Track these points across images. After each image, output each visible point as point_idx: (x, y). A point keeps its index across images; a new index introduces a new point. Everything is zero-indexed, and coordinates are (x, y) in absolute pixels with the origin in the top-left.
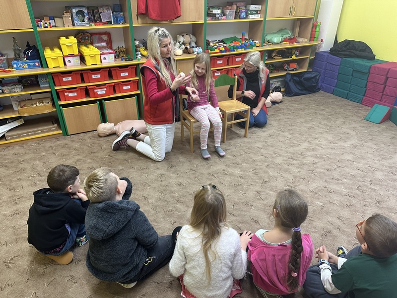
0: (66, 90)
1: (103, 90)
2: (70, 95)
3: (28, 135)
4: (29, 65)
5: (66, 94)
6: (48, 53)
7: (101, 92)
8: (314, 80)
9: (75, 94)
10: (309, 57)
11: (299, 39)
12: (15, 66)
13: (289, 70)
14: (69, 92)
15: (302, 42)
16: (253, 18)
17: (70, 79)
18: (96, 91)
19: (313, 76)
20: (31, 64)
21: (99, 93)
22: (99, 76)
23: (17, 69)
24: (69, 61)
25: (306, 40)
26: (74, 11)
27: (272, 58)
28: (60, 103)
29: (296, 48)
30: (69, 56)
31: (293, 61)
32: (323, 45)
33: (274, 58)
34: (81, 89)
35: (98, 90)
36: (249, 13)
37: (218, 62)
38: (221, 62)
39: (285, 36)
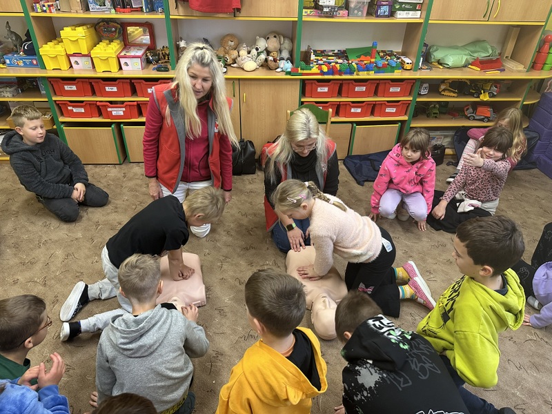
0: (69, 103)
1: (119, 109)
2: (75, 110)
4: (24, 62)
5: (70, 108)
6: (47, 50)
7: (118, 112)
9: (82, 110)
10: (521, 100)
12: (8, 61)
13: (474, 119)
14: (74, 107)
17: (74, 88)
18: (109, 110)
20: (27, 61)
21: (114, 113)
22: (115, 89)
23: (10, 65)
24: (77, 63)
28: (61, 119)
30: (75, 55)
31: (484, 104)
33: (443, 93)
34: (90, 104)
35: (113, 109)
36: (397, 7)
37: (319, 90)
38: (326, 89)
39: (476, 55)
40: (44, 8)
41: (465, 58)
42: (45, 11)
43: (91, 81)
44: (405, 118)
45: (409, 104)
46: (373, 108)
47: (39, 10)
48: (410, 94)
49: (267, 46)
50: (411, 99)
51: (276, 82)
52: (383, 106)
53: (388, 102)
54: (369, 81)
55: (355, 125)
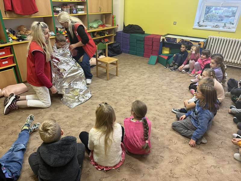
8: (118, 47)
10: (113, 35)
11: (107, 25)
15: (109, 27)
16: (80, 13)
19: (117, 45)
25: (110, 25)
27: (95, 36)
29: (106, 30)
31: (106, 37)
32: (119, 28)
36: (78, 10)
41: (97, 25)
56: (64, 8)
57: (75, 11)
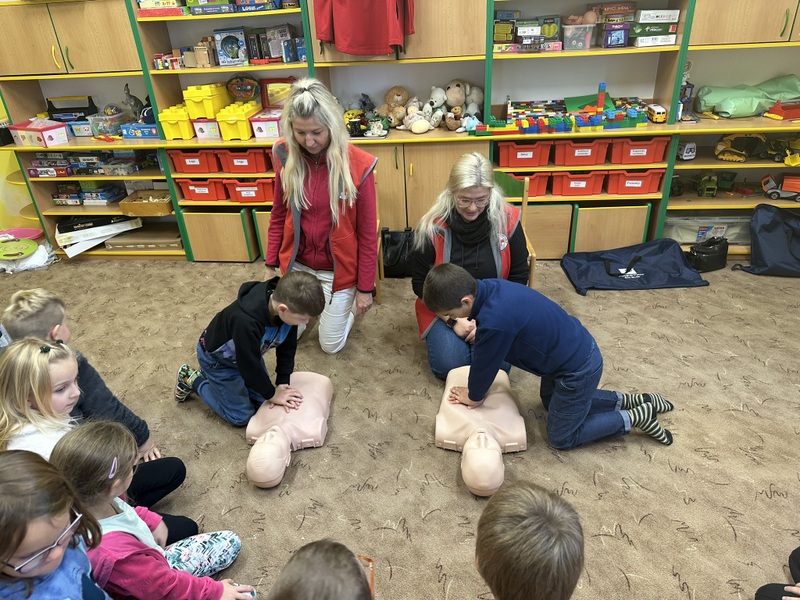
0: (191, 182)
1: (250, 189)
2: (198, 190)
3: (136, 249)
4: (142, 132)
5: (191, 188)
6: (167, 115)
7: (248, 192)
9: (206, 191)
12: (125, 132)
13: (779, 198)
14: (196, 186)
16: (645, 44)
17: (197, 162)
18: (238, 189)
20: (146, 131)
21: (244, 194)
22: (245, 162)
23: (127, 137)
24: (201, 130)
26: (218, 37)
27: (716, 159)
28: (181, 203)
30: (200, 120)
31: (792, 172)
33: (721, 157)
34: (215, 182)
35: (243, 189)
36: (638, 31)
37: (520, 155)
38: (530, 155)
39: (776, 97)
40: (167, 64)
41: (756, 102)
42: (167, 68)
43: (216, 152)
44: (658, 196)
45: (663, 174)
46: (605, 181)
47: (161, 67)
48: (664, 159)
49: (445, 98)
50: (665, 166)
51: (455, 146)
52: (621, 178)
53: (629, 171)
54: (596, 141)
55: (577, 206)
56: (573, 22)
57: (618, 36)
